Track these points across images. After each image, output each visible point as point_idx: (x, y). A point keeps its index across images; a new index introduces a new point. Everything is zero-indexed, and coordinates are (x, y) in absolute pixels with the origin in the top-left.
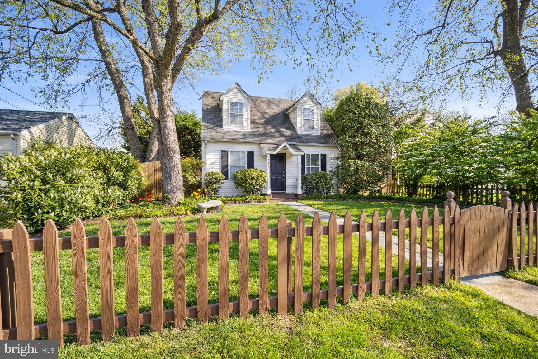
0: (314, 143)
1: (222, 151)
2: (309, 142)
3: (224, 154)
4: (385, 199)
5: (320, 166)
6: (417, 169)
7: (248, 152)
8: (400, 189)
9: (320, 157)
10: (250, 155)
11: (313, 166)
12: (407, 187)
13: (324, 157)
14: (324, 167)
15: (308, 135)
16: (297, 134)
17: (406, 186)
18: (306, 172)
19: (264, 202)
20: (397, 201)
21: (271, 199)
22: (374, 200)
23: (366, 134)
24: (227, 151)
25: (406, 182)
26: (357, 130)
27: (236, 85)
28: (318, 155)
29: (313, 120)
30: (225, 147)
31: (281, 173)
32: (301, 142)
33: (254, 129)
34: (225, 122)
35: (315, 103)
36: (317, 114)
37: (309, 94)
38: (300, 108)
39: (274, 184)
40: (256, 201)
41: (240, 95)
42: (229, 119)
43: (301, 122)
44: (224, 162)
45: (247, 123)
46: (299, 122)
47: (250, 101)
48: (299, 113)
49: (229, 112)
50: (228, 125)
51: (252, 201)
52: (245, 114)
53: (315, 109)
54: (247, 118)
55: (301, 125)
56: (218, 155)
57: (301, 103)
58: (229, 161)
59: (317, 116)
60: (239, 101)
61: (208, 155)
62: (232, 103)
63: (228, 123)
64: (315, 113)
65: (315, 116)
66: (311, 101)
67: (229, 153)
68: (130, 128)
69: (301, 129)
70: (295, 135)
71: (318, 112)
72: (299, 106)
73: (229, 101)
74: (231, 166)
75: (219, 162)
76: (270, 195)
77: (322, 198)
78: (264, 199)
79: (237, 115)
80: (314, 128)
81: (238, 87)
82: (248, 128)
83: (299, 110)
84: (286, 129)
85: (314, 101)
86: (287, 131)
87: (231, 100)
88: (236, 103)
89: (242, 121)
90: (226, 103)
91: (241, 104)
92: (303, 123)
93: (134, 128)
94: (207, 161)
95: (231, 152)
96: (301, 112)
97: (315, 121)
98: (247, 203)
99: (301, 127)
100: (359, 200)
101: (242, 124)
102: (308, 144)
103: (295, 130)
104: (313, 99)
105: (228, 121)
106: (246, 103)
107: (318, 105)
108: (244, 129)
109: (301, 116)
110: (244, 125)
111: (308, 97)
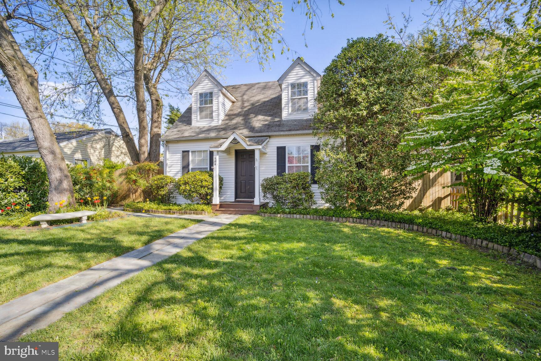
0: (298, 130)
1: (183, 152)
2: (290, 130)
3: (185, 153)
5: (309, 164)
9: (309, 150)
11: (298, 165)
13: (316, 149)
15: (295, 121)
16: (280, 121)
19: (201, 214)
21: (216, 210)
22: (378, 222)
24: (188, 151)
27: (205, 73)
28: (307, 147)
29: (307, 98)
30: (186, 147)
32: (279, 131)
33: (227, 122)
34: (194, 118)
35: (309, 72)
36: (312, 89)
37: (299, 62)
38: (287, 84)
39: (243, 190)
40: (193, 212)
41: (210, 84)
42: (198, 113)
43: (287, 104)
44: (185, 164)
45: (217, 116)
46: (285, 103)
47: (220, 88)
48: (285, 91)
49: (199, 105)
50: (197, 121)
51: (188, 211)
52: (215, 105)
53: (310, 81)
54: (217, 109)
55: (287, 108)
56: (179, 156)
57: (288, 77)
58: (190, 163)
59: (313, 91)
60: (208, 91)
61: (170, 157)
62: (201, 95)
63: (197, 119)
64: (310, 86)
65: (309, 92)
66: (304, 71)
67: (190, 153)
68: (124, 135)
69: (287, 113)
70: (276, 123)
71: (314, 85)
72: (284, 82)
73: (198, 94)
74: (192, 169)
75: (180, 164)
76: (216, 205)
77: (286, 213)
78: (203, 210)
79: (208, 107)
80: (306, 110)
81: (207, 75)
82: (218, 122)
83: (284, 87)
84: (269, 116)
85: (308, 70)
86: (269, 118)
87: (200, 91)
88: (206, 94)
89: (212, 113)
90: (196, 96)
91: (211, 94)
92: (290, 105)
93: (129, 135)
94: (168, 164)
95: (192, 152)
96: (288, 90)
97: (309, 99)
98: (182, 214)
99: (287, 110)
100: (351, 220)
101: (212, 118)
102: (287, 133)
103: (280, 116)
104: (305, 67)
105: (197, 116)
106: (216, 91)
107: (315, 75)
108: (213, 123)
109: (288, 95)
110: (214, 118)
111: (299, 65)
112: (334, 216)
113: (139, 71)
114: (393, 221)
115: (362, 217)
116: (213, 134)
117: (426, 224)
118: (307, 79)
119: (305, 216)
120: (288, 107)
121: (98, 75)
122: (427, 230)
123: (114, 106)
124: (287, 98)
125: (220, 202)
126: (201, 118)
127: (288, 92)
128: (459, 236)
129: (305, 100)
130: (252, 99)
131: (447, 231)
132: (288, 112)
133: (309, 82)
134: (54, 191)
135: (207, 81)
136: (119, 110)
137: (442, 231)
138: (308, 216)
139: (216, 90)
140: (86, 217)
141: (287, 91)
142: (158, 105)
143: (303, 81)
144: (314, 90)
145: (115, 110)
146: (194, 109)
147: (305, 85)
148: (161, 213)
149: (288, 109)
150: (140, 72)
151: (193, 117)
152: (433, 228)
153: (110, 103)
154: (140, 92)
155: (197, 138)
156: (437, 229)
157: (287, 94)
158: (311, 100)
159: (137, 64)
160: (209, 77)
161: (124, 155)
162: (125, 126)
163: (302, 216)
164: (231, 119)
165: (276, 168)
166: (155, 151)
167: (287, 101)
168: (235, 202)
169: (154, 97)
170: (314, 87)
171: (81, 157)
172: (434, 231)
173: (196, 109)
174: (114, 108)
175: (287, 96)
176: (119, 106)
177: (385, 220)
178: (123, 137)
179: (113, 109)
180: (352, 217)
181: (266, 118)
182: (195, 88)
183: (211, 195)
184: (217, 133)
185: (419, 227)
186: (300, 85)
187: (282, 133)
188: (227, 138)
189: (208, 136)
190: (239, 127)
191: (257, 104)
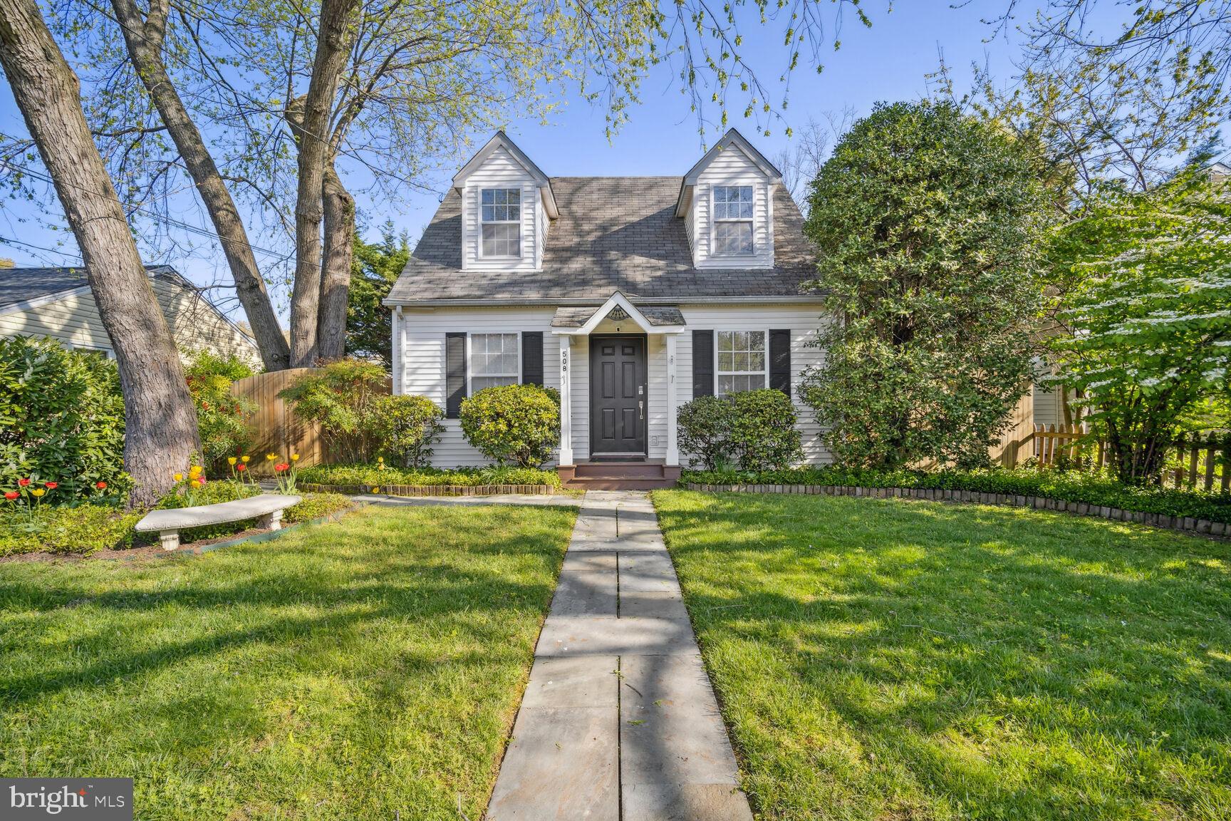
0: (743, 294)
1: (449, 335)
2: (725, 294)
3: (455, 340)
4: (1007, 493)
5: (767, 372)
6: (1146, 369)
7: (526, 336)
8: (1088, 451)
9: (767, 340)
10: (533, 343)
11: (742, 373)
12: (1117, 444)
13: (781, 339)
14: (781, 375)
15: (728, 272)
16: (692, 270)
17: (1115, 439)
18: (716, 393)
19: (538, 492)
20: (1062, 505)
21: (571, 482)
22: (957, 494)
23: (919, 243)
24: (463, 335)
25: (1111, 423)
26: (882, 232)
27: (499, 140)
28: (762, 334)
29: (751, 223)
30: (456, 323)
31: (634, 396)
32: (699, 294)
33: (556, 266)
34: (468, 250)
35: (756, 165)
36: (763, 203)
37: (734, 139)
38: (704, 187)
39: (609, 431)
40: (514, 487)
41: (511, 167)
42: (480, 239)
43: (707, 232)
44: (455, 365)
45: (531, 250)
46: (700, 231)
47: (539, 180)
48: (700, 203)
49: (480, 220)
50: (476, 259)
51: (501, 486)
52: (525, 222)
53: (757, 186)
54: (531, 233)
55: (705, 242)
56: (436, 347)
57: (707, 170)
58: (469, 363)
59: (763, 208)
60: (508, 186)
61: (409, 348)
62: (487, 194)
63: (476, 253)
64: (757, 197)
65: (756, 209)
66: (744, 162)
67: (469, 340)
68: (244, 286)
69: (705, 253)
70: (683, 275)
71: (766, 195)
72: (699, 182)
73: (480, 190)
74: (474, 379)
75: (438, 365)
76: (568, 468)
77: (750, 482)
78: (541, 482)
79: (505, 227)
80: (750, 249)
81: (505, 145)
82: (534, 264)
83: (700, 192)
84: (659, 257)
85: (753, 159)
86: (662, 263)
87: (485, 185)
88: (501, 193)
89: (518, 242)
90: (473, 195)
91: (515, 194)
92: (713, 235)
93: (257, 286)
94: (407, 365)
95: (473, 336)
96: (708, 201)
97: (756, 225)
98: (484, 492)
99: (705, 248)
100: (898, 491)
101: (518, 253)
102: (720, 299)
103: (690, 260)
104: (746, 151)
105: (476, 248)
106: (529, 189)
107: (768, 172)
108: (521, 266)
109: (708, 212)
110: (524, 255)
111: (732, 148)
112: (858, 485)
113: (319, 113)
114: (991, 491)
115: (923, 484)
116: (533, 295)
117: (1064, 495)
118: (749, 179)
119: (794, 488)
120: (709, 240)
121: (172, 112)
122: (1066, 506)
123: (218, 203)
124: (705, 220)
125: (575, 461)
126: (487, 252)
127: (708, 207)
128: (1142, 514)
129: (747, 227)
130: (594, 214)
131: (1113, 505)
132: (709, 250)
133: (755, 187)
134: (149, 441)
135: (502, 161)
136: (230, 216)
137: (1100, 506)
138: (802, 488)
139: (527, 186)
140: (281, 512)
141: (705, 204)
142: (346, 211)
143: (742, 182)
144: (766, 206)
145: (221, 214)
146: (468, 228)
147: (747, 192)
148: (423, 492)
149: (708, 245)
150: (321, 118)
151: (467, 247)
152: (1081, 502)
153: (204, 196)
154: (314, 172)
155: (491, 303)
156: (1089, 503)
157: (705, 209)
158: (760, 227)
159: (318, 96)
160: (511, 151)
161: (207, 339)
162: (246, 261)
163: (787, 487)
164: (565, 261)
165: (691, 380)
166: (333, 332)
167: (704, 225)
168: (593, 459)
169: (334, 188)
170: (766, 200)
171: (91, 344)
172: (1083, 508)
173: (473, 228)
174: (219, 209)
175: (705, 215)
176: (232, 205)
177: (973, 490)
178: (239, 290)
179: (213, 211)
180: (898, 487)
181: (654, 262)
182: (470, 173)
183: (555, 443)
184: (542, 292)
185: (1049, 500)
186: (734, 193)
187: (709, 299)
188: (600, 306)
189: (519, 298)
190: (594, 280)
191: (616, 228)
